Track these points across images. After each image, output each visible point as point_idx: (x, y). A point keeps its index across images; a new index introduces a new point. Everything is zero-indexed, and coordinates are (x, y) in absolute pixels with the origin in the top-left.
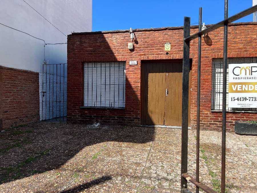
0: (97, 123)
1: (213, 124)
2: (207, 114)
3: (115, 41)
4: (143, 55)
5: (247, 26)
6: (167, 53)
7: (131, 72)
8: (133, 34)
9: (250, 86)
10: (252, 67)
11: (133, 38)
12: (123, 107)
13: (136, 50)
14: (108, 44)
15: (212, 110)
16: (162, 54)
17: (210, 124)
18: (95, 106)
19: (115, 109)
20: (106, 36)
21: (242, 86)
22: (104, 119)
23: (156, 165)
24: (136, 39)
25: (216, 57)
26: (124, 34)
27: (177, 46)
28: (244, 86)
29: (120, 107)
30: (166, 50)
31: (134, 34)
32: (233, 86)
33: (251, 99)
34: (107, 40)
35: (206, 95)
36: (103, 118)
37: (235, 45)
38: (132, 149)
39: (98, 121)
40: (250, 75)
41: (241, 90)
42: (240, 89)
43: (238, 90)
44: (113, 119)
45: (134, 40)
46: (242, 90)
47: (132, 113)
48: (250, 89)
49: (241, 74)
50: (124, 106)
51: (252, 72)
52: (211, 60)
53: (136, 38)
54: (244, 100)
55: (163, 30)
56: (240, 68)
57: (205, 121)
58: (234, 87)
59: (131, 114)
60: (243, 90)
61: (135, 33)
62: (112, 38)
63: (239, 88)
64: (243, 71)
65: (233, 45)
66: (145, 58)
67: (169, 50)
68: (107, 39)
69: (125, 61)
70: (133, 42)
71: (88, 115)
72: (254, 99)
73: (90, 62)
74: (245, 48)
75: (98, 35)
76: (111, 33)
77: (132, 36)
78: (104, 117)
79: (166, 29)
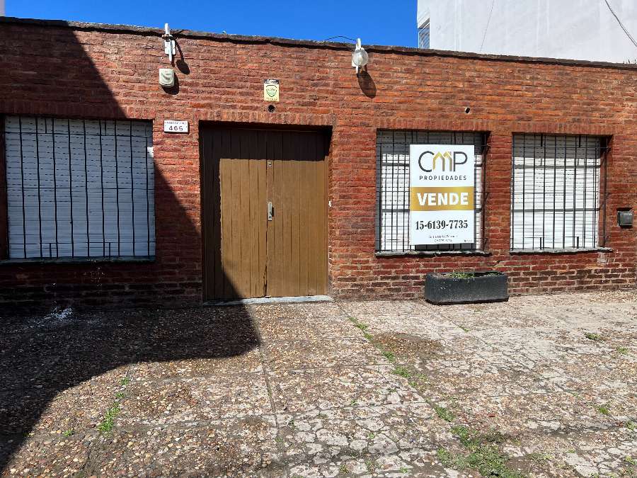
0: (63, 309)
1: (380, 285)
2: (367, 261)
3: (114, 57)
4: (203, 106)
5: (445, 58)
6: (271, 108)
7: (171, 154)
8: (173, 42)
9: (451, 195)
10: (455, 153)
11: (173, 56)
12: (149, 257)
13: (185, 91)
14: (92, 65)
15: (376, 251)
16: (257, 108)
17: (375, 285)
18: (54, 255)
19: (124, 262)
20: (82, 36)
21: (437, 195)
22: (87, 295)
23: (302, 416)
24: (183, 59)
25: (385, 127)
26: (145, 41)
27: (295, 89)
28: (440, 195)
29: (139, 257)
30: (267, 97)
31: (176, 44)
32: (419, 195)
33: (454, 224)
34: (87, 50)
35: (363, 216)
36: (84, 293)
37: (422, 101)
38: (213, 378)
39: (67, 302)
40: (451, 170)
41: (435, 204)
42: (433, 202)
43: (430, 204)
44: (116, 294)
45: (175, 61)
46: (437, 204)
47: (177, 271)
48: (451, 203)
49: (434, 168)
50: (152, 253)
51: (455, 164)
52: (374, 131)
53: (182, 56)
54: (442, 227)
55: (257, 42)
56: (433, 154)
57: (362, 279)
58: (422, 198)
59: (175, 274)
60: (439, 204)
61: (179, 40)
62: (105, 46)
63: (430, 199)
64: (439, 162)
65: (418, 101)
66: (211, 115)
67: (277, 98)
68: (86, 46)
69: (151, 121)
70: (174, 66)
71: (28, 286)
72: (459, 224)
73: (28, 116)
74: (441, 109)
75: (56, 32)
76: (100, 30)
77: (169, 48)
78: (86, 288)
79: (266, 41)
